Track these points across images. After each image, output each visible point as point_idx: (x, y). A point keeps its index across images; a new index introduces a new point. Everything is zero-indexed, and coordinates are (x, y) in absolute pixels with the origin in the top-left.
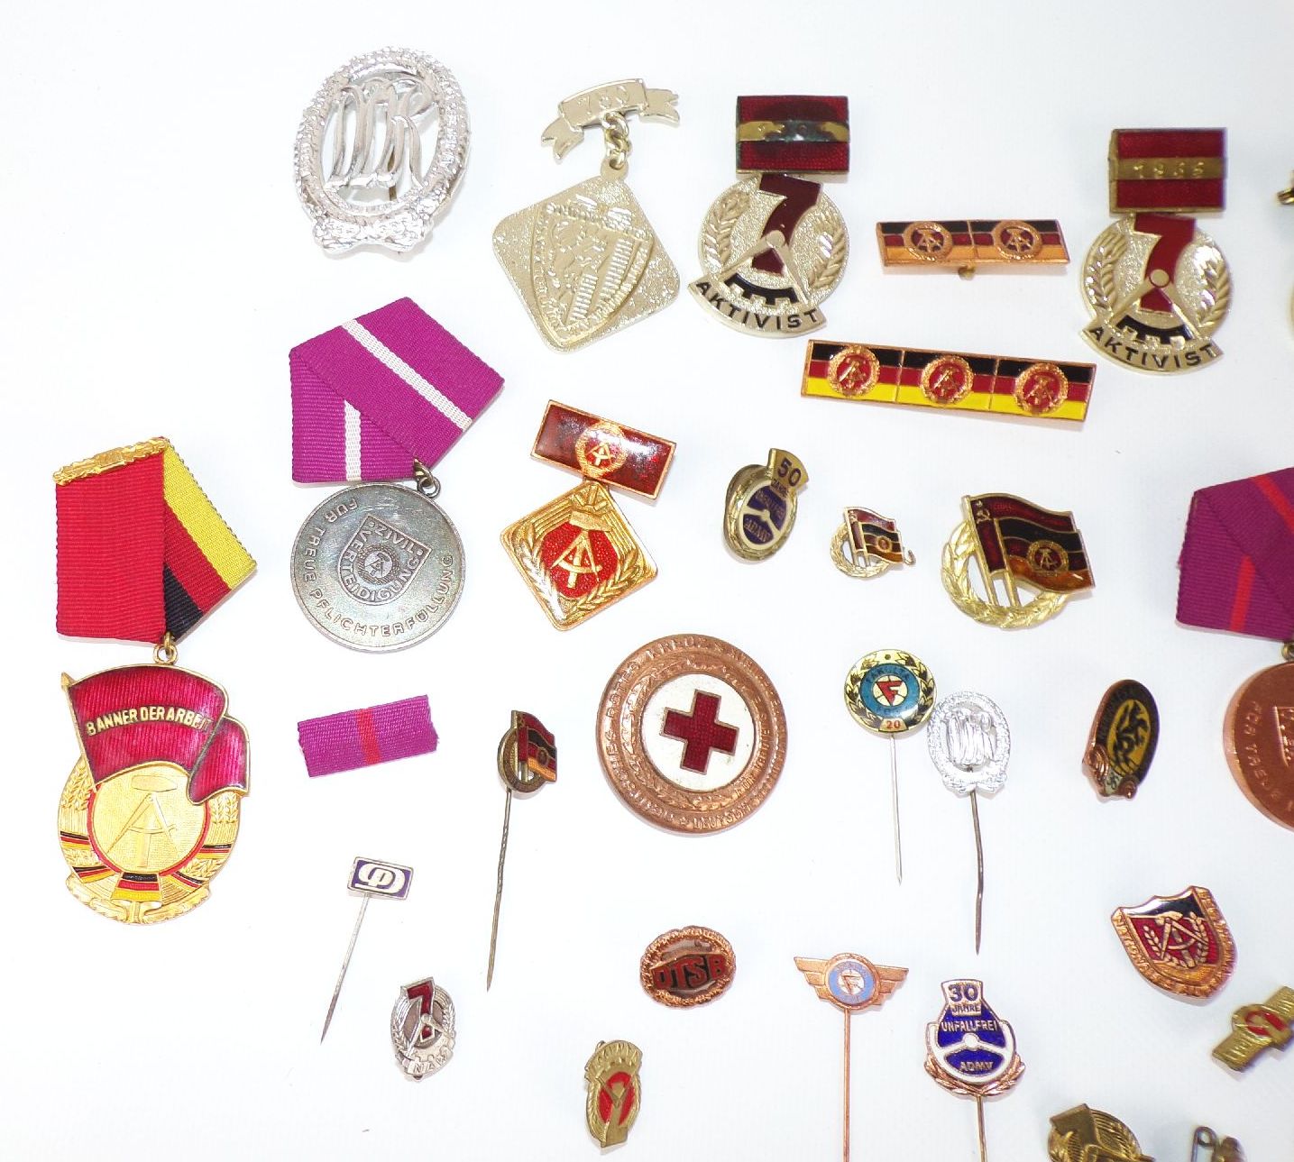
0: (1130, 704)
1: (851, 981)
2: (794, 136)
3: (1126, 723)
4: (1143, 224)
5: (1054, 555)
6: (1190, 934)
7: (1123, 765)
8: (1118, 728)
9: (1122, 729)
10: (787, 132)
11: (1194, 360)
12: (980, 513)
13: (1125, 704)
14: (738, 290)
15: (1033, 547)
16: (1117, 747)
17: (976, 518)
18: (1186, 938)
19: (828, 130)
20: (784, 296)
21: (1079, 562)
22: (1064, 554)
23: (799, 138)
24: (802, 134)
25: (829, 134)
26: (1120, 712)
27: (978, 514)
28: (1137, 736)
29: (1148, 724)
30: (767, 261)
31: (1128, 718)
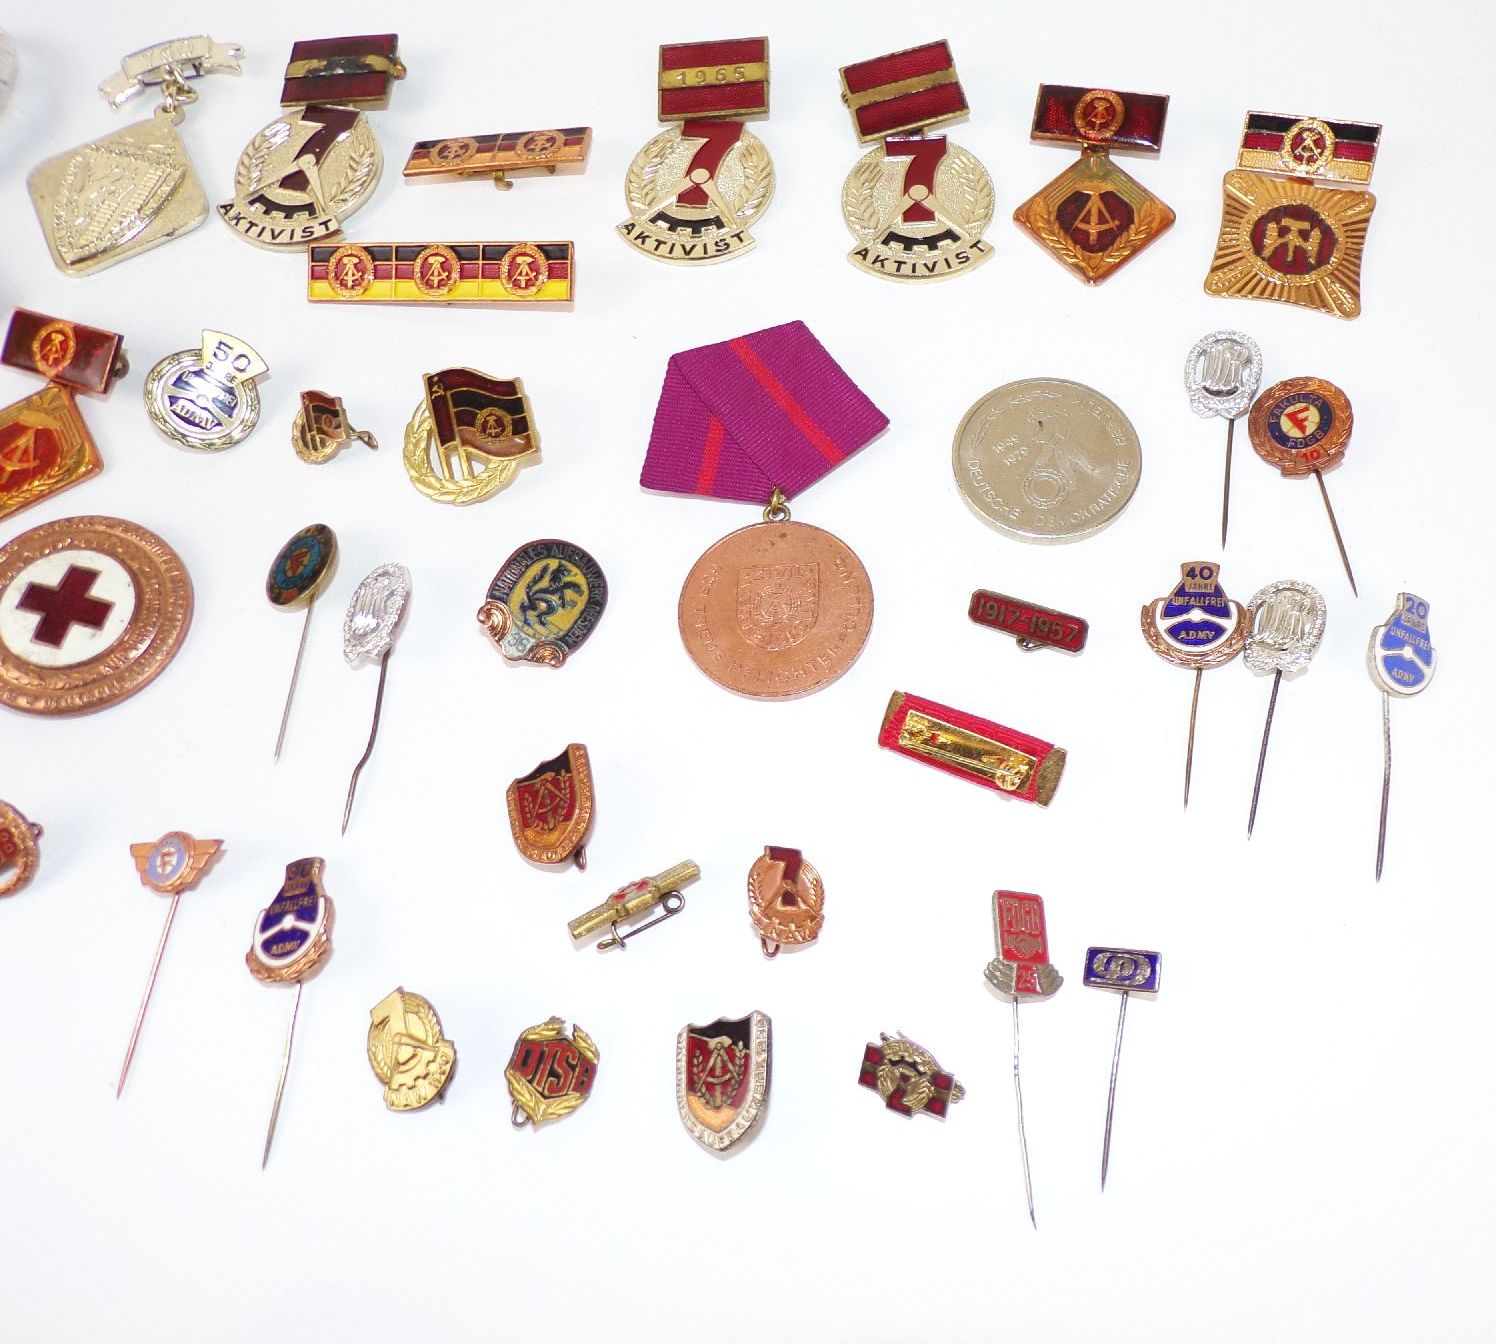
0: (554, 564)
1: (167, 859)
2: (334, 70)
3: (545, 583)
4: (690, 129)
5: (499, 422)
6: (557, 793)
7: (538, 627)
8: (529, 587)
9: (536, 588)
10: (328, 67)
11: (723, 248)
12: (435, 388)
13: (544, 563)
14: (259, 207)
15: (481, 415)
16: (529, 605)
17: (431, 393)
18: (553, 797)
19: (367, 62)
20: (303, 210)
21: (522, 426)
22: (508, 419)
23: (341, 71)
24: (342, 68)
25: (369, 65)
26: (536, 569)
27: (434, 390)
28: (562, 598)
29: (585, 588)
30: (296, 181)
31: (547, 578)
